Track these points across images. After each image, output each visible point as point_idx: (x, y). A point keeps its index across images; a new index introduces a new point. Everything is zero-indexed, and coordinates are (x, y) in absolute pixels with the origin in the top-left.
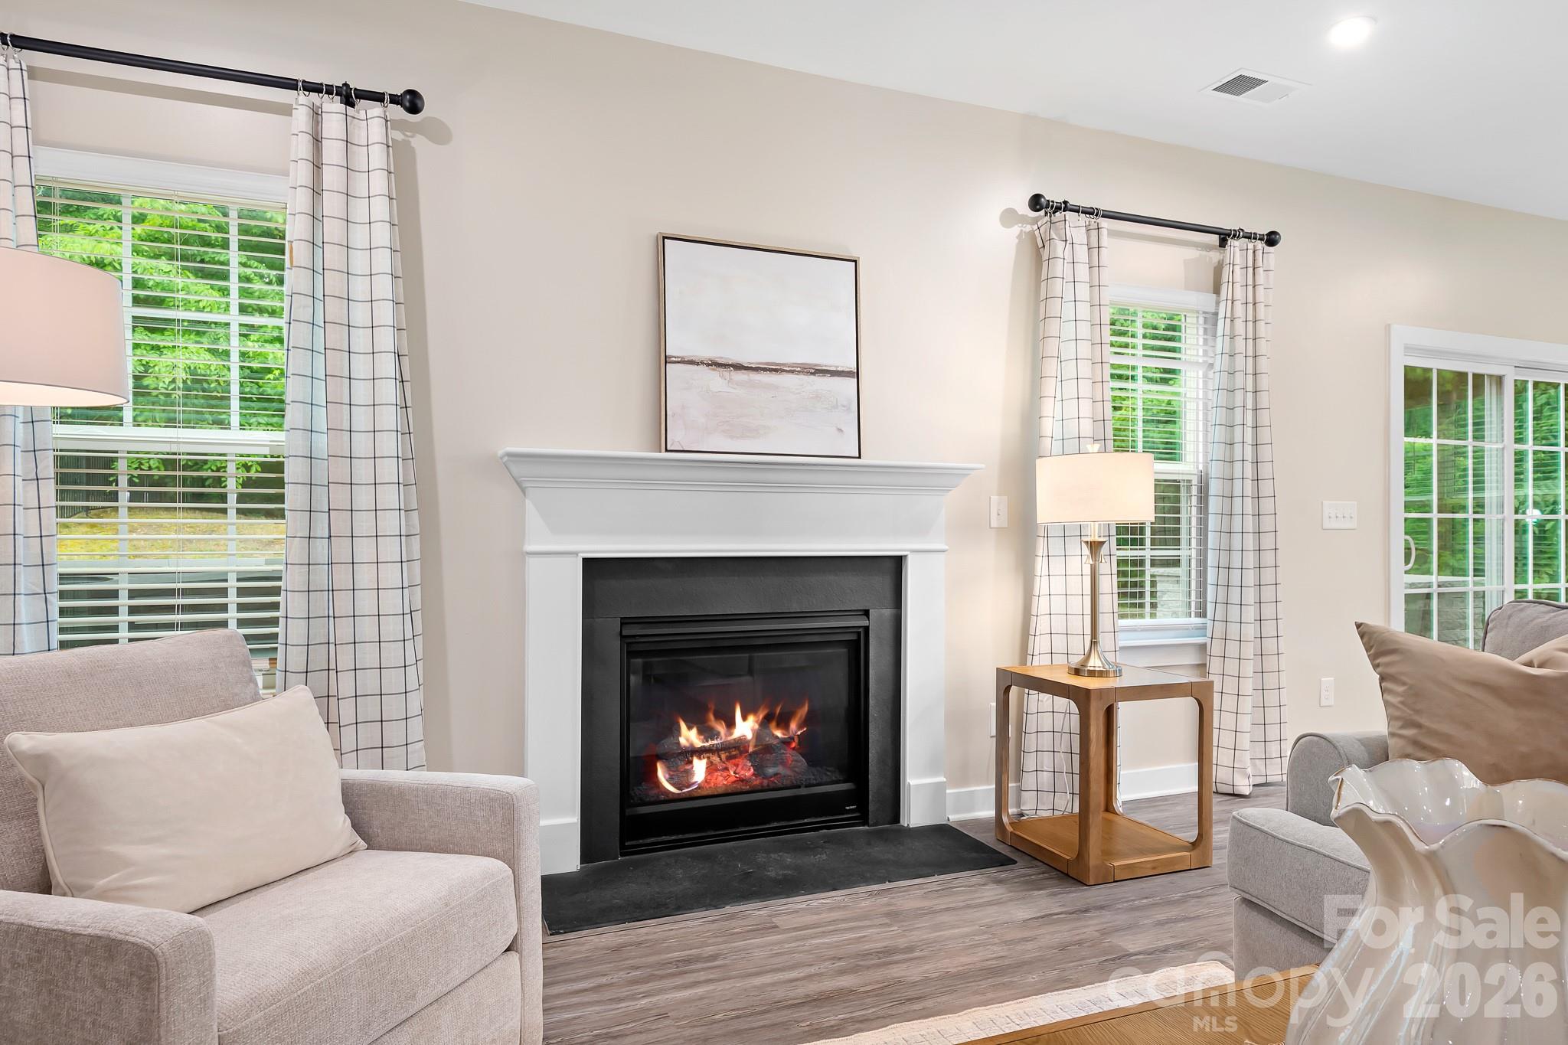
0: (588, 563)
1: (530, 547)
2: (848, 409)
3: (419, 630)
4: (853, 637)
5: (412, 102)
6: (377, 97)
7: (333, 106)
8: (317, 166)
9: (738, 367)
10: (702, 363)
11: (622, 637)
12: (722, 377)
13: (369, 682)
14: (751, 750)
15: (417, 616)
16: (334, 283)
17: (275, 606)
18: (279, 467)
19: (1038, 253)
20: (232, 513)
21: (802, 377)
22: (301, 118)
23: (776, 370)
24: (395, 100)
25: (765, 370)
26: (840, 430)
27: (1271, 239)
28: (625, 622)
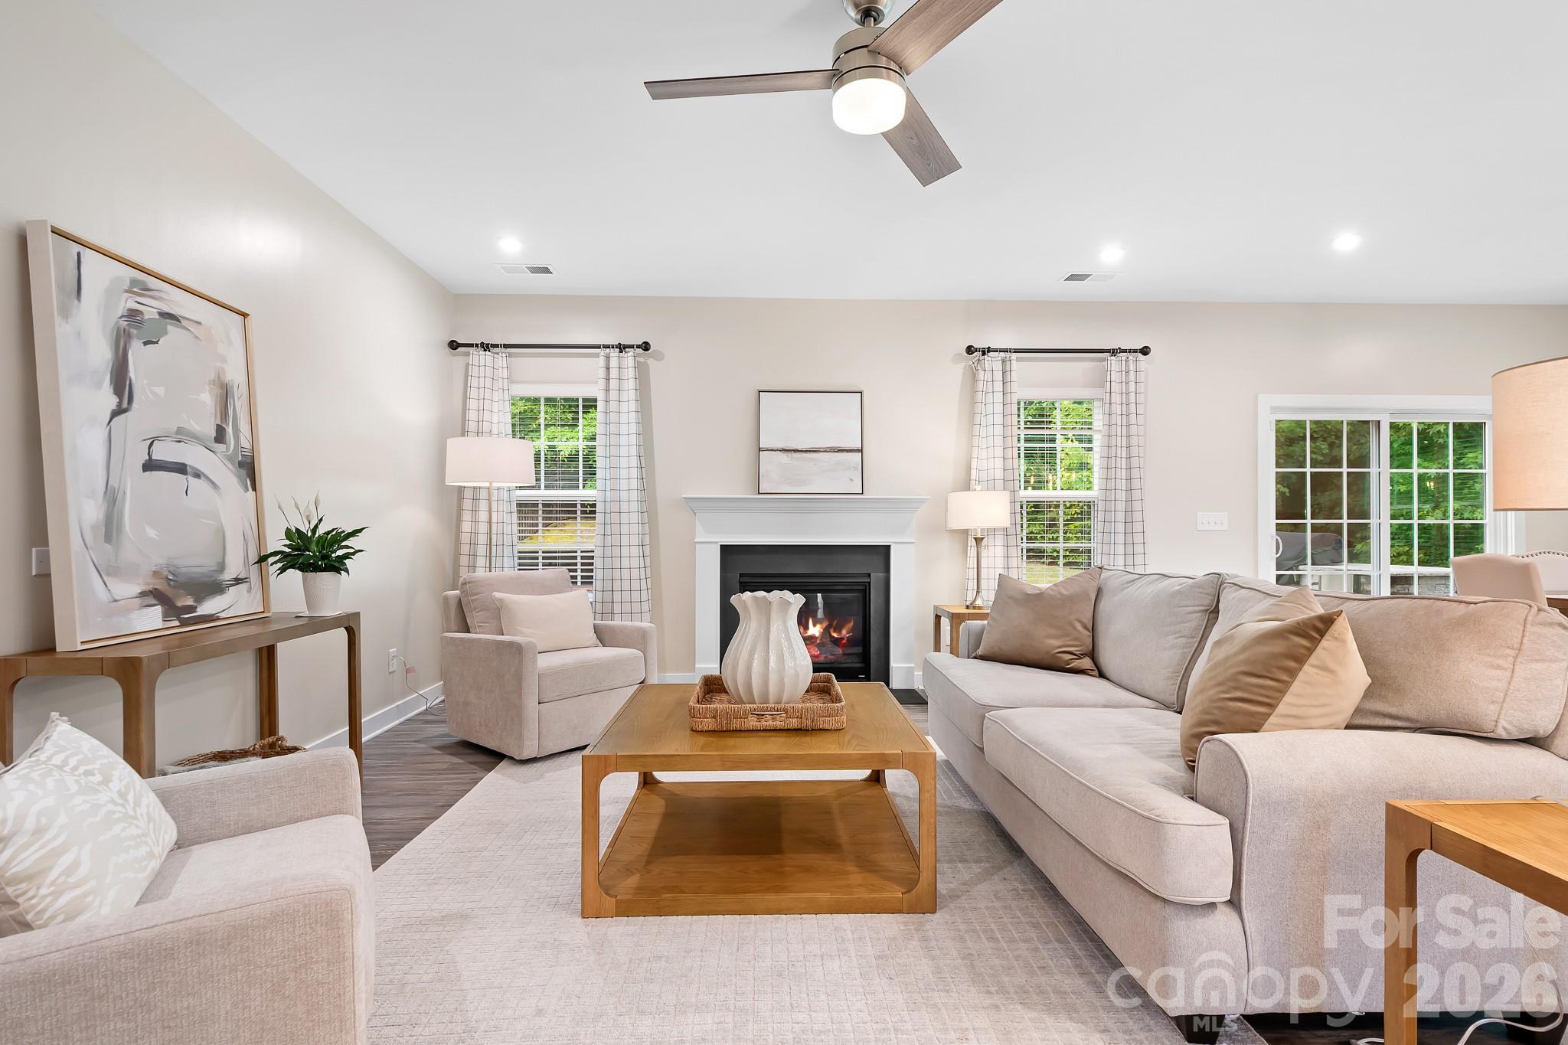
0: (723, 547)
1: (696, 540)
2: (856, 469)
3: (648, 575)
4: (863, 588)
5: (646, 346)
6: (632, 347)
7: (615, 353)
8: (608, 379)
9: (796, 451)
10: (778, 450)
11: (741, 583)
12: (788, 456)
13: (626, 596)
14: (818, 641)
15: (648, 569)
16: (613, 429)
17: (592, 564)
18: (594, 506)
19: (973, 376)
20: (579, 518)
21: (830, 454)
22: (601, 361)
23: (816, 451)
24: (638, 347)
25: (810, 451)
26: (851, 480)
27: (1145, 351)
28: (741, 575)
